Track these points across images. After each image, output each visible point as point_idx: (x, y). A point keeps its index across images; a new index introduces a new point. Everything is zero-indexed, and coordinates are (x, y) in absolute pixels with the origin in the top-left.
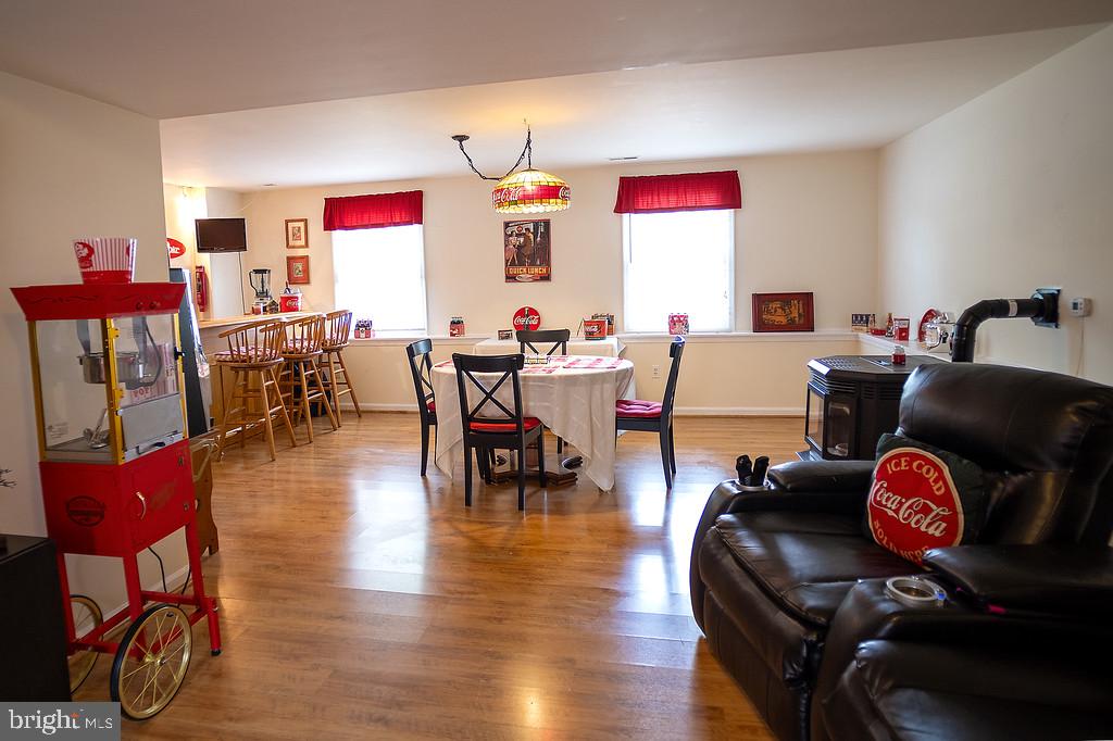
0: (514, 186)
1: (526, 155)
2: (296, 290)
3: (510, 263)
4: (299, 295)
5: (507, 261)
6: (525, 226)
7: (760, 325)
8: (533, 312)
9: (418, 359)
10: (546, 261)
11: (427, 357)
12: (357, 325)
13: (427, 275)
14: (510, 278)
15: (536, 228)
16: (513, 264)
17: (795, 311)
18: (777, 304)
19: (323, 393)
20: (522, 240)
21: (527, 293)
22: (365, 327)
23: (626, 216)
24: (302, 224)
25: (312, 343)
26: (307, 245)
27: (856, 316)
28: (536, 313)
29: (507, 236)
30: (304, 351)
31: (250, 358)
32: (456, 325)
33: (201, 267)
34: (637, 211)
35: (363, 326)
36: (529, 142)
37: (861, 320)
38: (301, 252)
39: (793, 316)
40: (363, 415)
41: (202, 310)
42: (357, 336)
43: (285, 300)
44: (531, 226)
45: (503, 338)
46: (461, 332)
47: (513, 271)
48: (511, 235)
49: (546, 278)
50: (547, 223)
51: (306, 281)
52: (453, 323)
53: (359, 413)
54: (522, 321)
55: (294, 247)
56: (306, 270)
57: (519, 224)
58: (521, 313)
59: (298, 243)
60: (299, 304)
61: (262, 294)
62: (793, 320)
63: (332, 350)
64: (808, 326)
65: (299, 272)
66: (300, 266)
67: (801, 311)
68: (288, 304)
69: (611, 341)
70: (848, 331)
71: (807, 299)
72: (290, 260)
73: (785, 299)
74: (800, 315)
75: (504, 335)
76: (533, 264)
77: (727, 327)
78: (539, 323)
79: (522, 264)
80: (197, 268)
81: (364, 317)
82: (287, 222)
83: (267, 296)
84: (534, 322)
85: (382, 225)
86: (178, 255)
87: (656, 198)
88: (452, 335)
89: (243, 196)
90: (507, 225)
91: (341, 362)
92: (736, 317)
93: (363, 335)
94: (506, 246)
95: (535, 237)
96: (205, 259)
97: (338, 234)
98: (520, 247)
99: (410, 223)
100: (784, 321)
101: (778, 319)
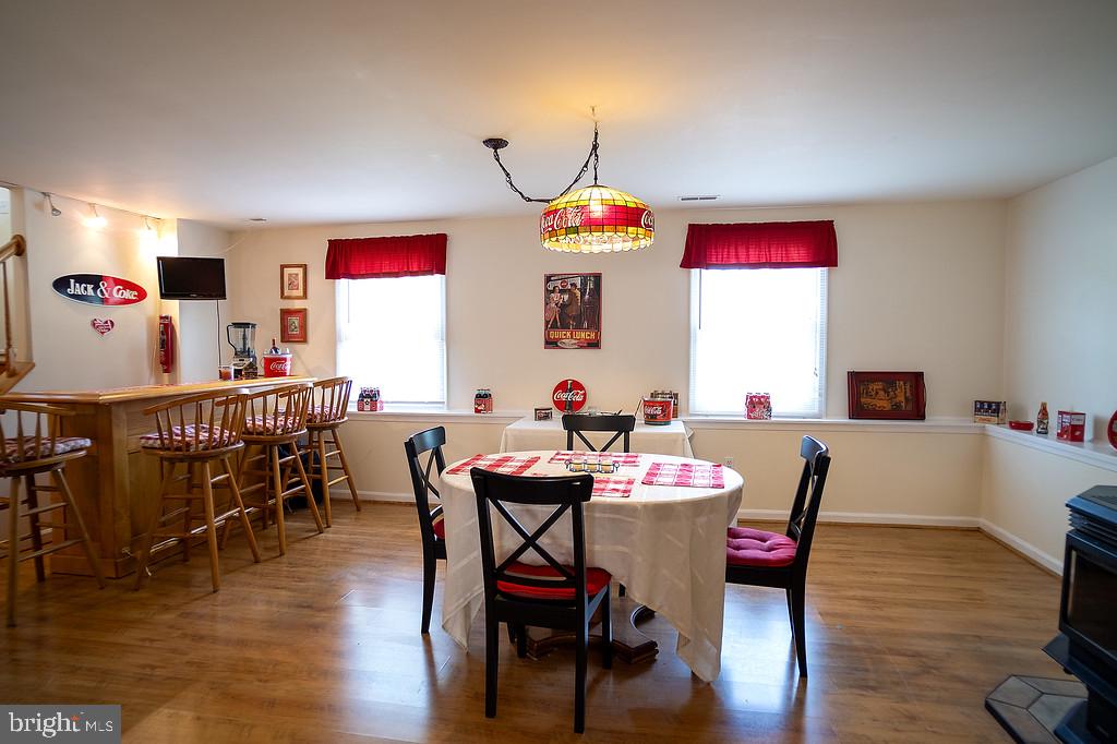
0: (574, 204)
1: (591, 165)
2: (286, 351)
3: (551, 325)
4: (289, 356)
5: (547, 323)
6: (570, 281)
7: (858, 410)
8: (577, 386)
9: (424, 458)
10: (595, 324)
11: (437, 453)
12: (361, 395)
13: (450, 336)
14: (551, 343)
15: (584, 284)
16: (554, 326)
17: (902, 394)
18: (878, 386)
19: (307, 485)
20: (566, 297)
21: (572, 363)
22: (370, 397)
23: (695, 272)
24: (300, 271)
25: (290, 421)
26: (305, 296)
27: (982, 403)
28: (581, 388)
29: (548, 292)
30: (279, 431)
31: (188, 445)
32: (483, 399)
33: (166, 318)
34: (707, 266)
35: (368, 396)
36: (595, 147)
37: (989, 409)
38: (298, 305)
39: (898, 399)
40: (363, 508)
41: (166, 371)
42: (361, 409)
43: (268, 361)
44: (578, 281)
45: (540, 419)
46: (489, 408)
47: (554, 335)
48: (553, 292)
49: (595, 344)
50: (598, 278)
51: (303, 339)
52: (479, 396)
53: (357, 505)
54: (564, 396)
55: (289, 298)
56: (304, 327)
57: (564, 278)
58: (562, 386)
59: (295, 293)
60: (288, 368)
61: (244, 353)
62: (898, 405)
63: (325, 428)
64: (918, 413)
65: (293, 327)
66: (295, 321)
67: (908, 394)
68: (274, 367)
69: (676, 427)
70: (970, 423)
71: (916, 379)
72: (285, 313)
73: (889, 379)
74: (906, 398)
75: (541, 415)
76: (579, 327)
77: (816, 411)
78: (585, 398)
79: (565, 326)
80: (161, 318)
81: (370, 384)
82: (283, 267)
83: (249, 356)
84: (579, 398)
85: (397, 275)
86: (133, 301)
87: (732, 251)
88: (477, 411)
89: (231, 233)
90: (548, 279)
91: (336, 442)
92: (827, 399)
93: (367, 407)
94: (547, 304)
95: (583, 295)
96: (173, 307)
97: (343, 284)
98: (563, 306)
99: (431, 272)
100: (885, 405)
101: (879, 403)
